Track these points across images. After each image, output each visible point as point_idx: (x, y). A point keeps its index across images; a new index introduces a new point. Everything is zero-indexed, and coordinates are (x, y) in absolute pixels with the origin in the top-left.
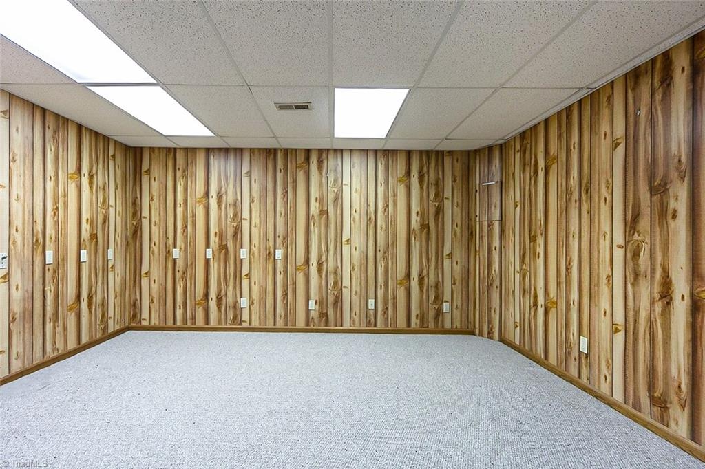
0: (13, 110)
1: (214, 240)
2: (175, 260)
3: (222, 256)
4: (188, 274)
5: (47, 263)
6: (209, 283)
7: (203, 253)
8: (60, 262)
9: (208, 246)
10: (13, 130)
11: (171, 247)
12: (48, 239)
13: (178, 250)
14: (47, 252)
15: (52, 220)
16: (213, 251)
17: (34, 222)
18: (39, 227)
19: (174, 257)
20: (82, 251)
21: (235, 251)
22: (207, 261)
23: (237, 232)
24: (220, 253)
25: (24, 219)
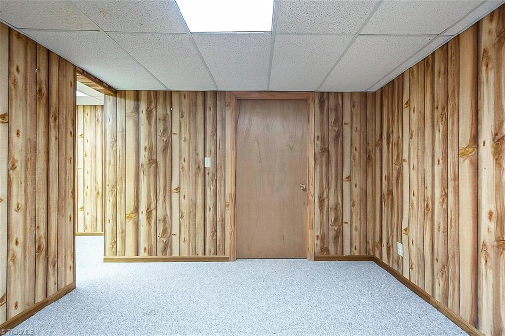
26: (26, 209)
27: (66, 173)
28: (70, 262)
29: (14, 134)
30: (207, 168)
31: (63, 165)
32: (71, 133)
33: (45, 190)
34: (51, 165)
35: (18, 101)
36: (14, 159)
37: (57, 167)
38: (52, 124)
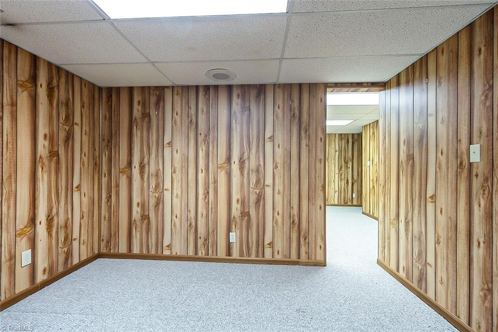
26: (284, 194)
27: (316, 171)
28: (320, 242)
29: (276, 147)
30: (475, 165)
31: (313, 165)
32: (321, 139)
33: (298, 182)
34: (302, 166)
35: (279, 126)
36: (276, 162)
37: (308, 167)
38: (303, 135)
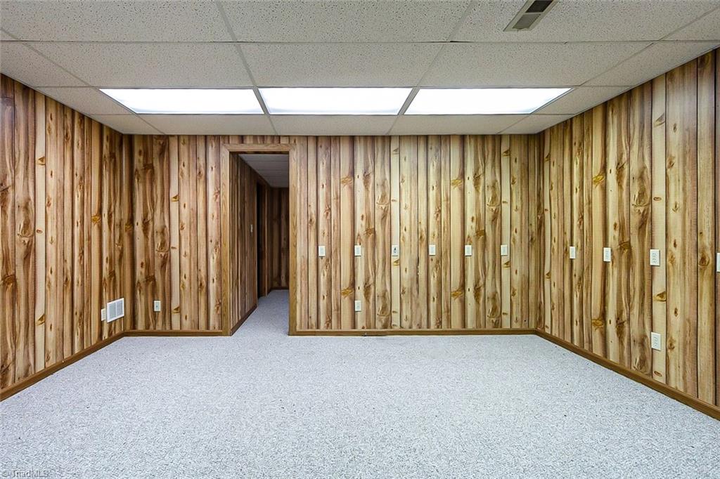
0: (402, 148)
1: (613, 234)
2: (572, 260)
3: (624, 260)
4: (584, 280)
5: (430, 254)
6: (607, 297)
7: (600, 253)
8: (443, 255)
9: (605, 244)
10: (402, 160)
11: (568, 245)
12: (431, 235)
13: (574, 248)
14: (430, 246)
15: (434, 220)
16: (612, 251)
17: (419, 223)
18: (423, 227)
19: (571, 257)
20: (466, 246)
21: (642, 253)
22: (605, 265)
23: (646, 220)
24: (621, 254)
25: (411, 222)
